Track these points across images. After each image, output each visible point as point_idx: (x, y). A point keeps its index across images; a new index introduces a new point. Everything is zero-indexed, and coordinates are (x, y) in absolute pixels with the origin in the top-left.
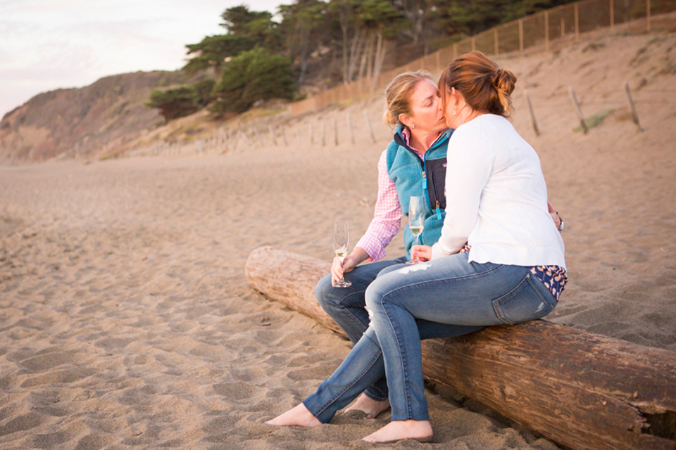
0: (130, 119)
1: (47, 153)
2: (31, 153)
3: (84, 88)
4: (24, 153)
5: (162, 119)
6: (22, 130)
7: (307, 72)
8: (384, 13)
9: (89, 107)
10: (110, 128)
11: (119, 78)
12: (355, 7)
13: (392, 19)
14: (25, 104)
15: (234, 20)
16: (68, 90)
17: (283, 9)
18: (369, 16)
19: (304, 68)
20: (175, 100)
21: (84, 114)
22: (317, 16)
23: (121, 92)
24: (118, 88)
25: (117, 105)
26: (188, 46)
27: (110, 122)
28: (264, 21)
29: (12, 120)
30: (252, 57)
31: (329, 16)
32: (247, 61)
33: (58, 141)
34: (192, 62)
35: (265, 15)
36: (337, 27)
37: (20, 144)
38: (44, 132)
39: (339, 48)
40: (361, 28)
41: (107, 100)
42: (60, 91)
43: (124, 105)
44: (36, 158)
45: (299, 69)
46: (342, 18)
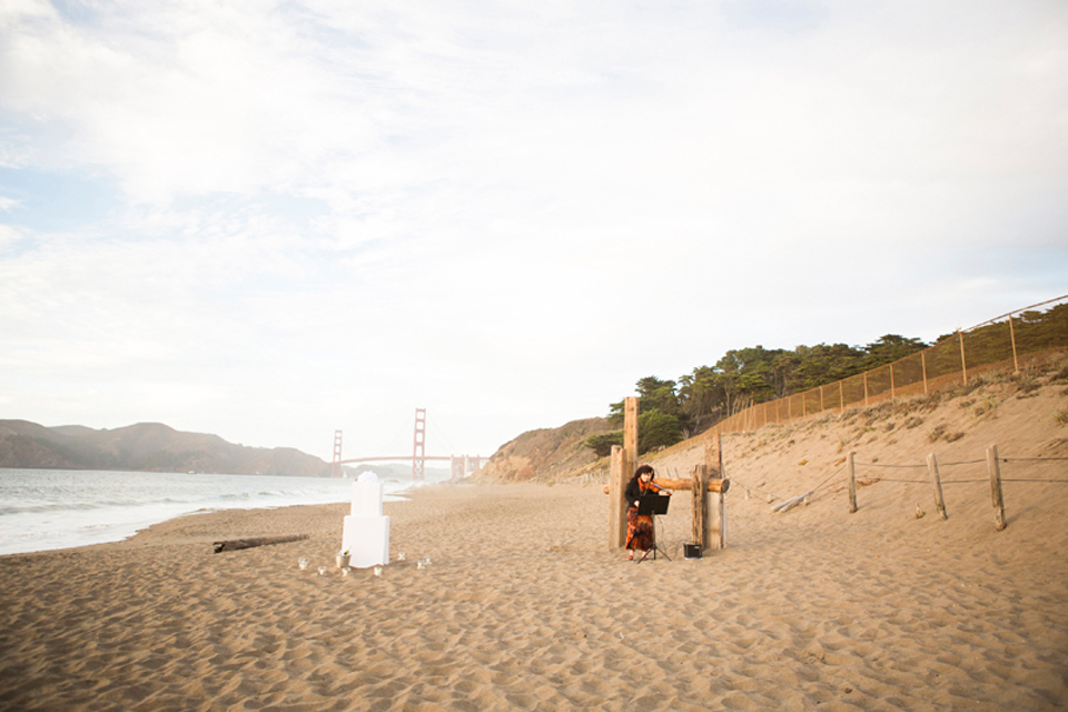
0: (584, 453)
1: (526, 476)
2: (517, 475)
3: (557, 429)
4: (511, 475)
5: (596, 456)
6: (511, 458)
7: (701, 424)
8: (754, 384)
9: (559, 444)
10: (570, 459)
11: (582, 422)
12: (735, 378)
13: (760, 388)
14: (515, 439)
15: (646, 388)
16: (546, 430)
17: (686, 379)
18: (743, 386)
19: (698, 422)
20: (605, 443)
21: (556, 448)
22: (707, 385)
23: (583, 434)
24: (581, 431)
25: (577, 443)
26: (612, 405)
27: (570, 455)
28: (667, 388)
29: (505, 451)
30: (650, 415)
31: (719, 385)
32: (647, 418)
33: (536, 467)
34: (614, 416)
35: (670, 383)
36: (723, 393)
37: (508, 468)
38: (527, 460)
39: (725, 407)
40: (739, 393)
41: (572, 439)
42: (540, 430)
43: (580, 444)
44: (519, 479)
45: (694, 423)
46: (725, 387)
